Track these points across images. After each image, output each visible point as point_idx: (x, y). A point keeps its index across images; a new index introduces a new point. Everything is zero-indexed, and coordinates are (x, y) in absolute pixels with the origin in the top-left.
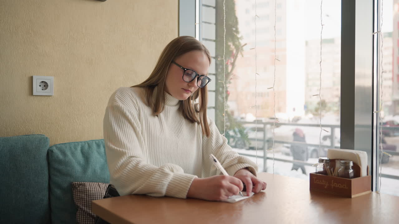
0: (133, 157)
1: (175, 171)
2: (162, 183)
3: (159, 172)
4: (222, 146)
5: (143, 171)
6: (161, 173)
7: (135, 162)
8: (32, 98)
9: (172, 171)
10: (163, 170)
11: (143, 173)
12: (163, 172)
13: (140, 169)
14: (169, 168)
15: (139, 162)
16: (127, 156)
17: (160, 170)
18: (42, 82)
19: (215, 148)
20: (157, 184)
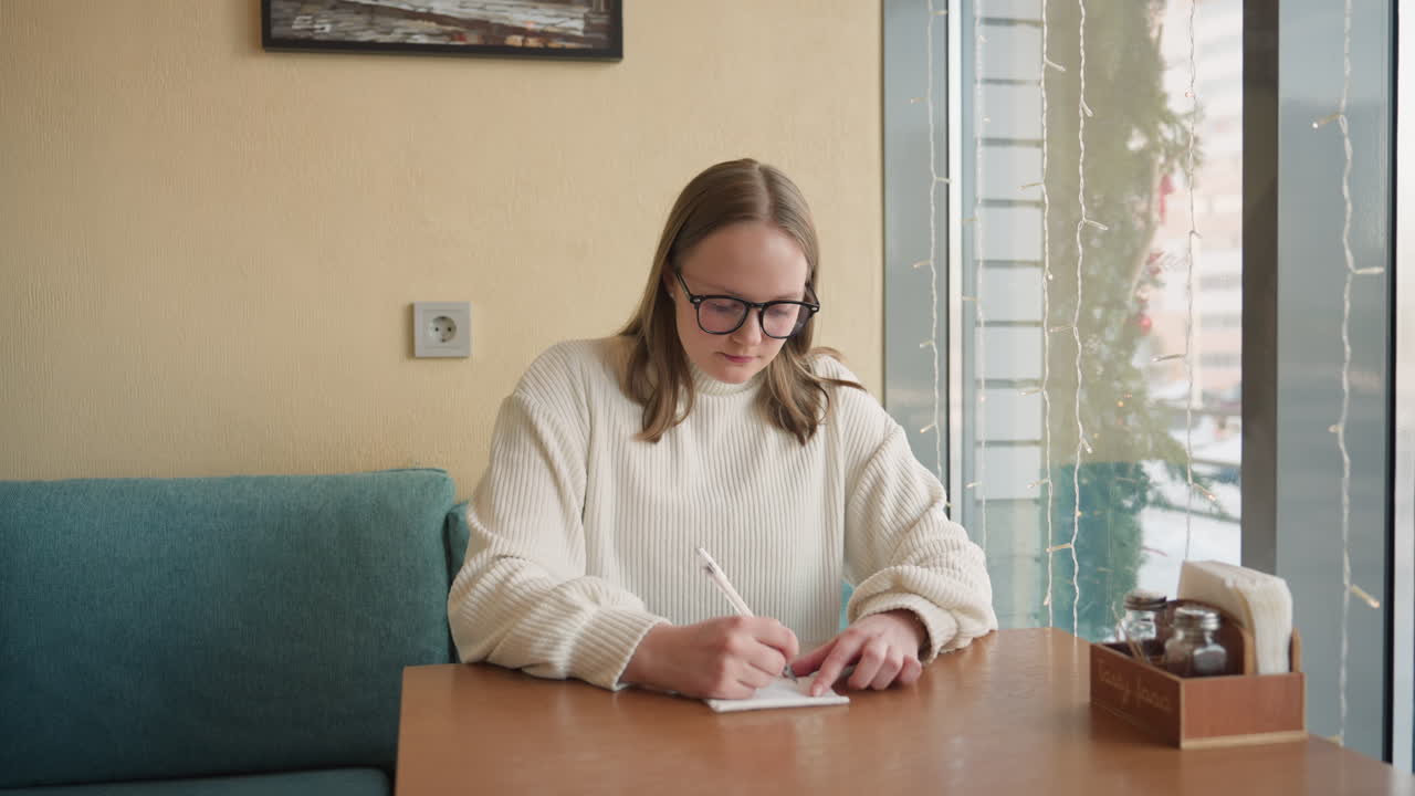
0: (505, 557)
1: (603, 600)
2: (551, 631)
3: (552, 600)
4: (917, 525)
5: (516, 597)
6: (558, 604)
7: (505, 568)
8: (413, 363)
9: (596, 601)
10: (561, 593)
11: (517, 603)
12: (561, 602)
13: (512, 591)
14: (585, 591)
15: (516, 570)
16: (492, 552)
17: (554, 594)
18: (443, 318)
19: (891, 532)
20: (538, 635)
